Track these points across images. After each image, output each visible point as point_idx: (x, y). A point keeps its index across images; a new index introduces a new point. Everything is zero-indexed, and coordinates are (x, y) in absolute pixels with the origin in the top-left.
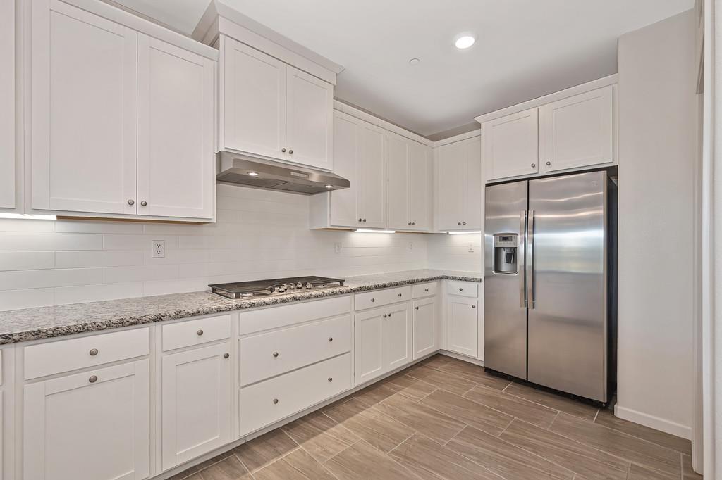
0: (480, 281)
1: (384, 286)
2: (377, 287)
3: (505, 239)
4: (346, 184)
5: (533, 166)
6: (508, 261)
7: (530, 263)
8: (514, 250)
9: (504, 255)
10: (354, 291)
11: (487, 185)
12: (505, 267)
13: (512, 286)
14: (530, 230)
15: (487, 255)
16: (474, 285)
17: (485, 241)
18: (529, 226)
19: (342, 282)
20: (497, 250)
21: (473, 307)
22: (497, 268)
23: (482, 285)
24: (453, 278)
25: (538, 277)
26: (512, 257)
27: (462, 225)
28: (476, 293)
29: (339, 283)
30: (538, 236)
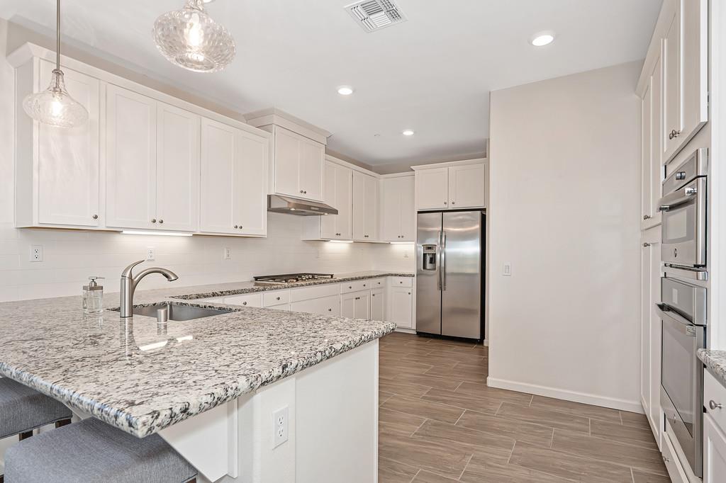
0: (414, 276)
1: (356, 279)
2: (352, 279)
3: (429, 248)
4: (335, 212)
5: (445, 203)
6: (431, 262)
7: (443, 265)
8: (434, 255)
9: (428, 258)
10: (341, 281)
11: (419, 212)
12: (429, 266)
13: (433, 280)
14: (443, 246)
15: (418, 258)
16: (410, 279)
17: (417, 248)
18: (443, 244)
19: (332, 276)
20: (425, 255)
21: (409, 293)
22: (424, 267)
23: (415, 278)
24: (396, 275)
25: (447, 277)
26: (433, 260)
27: (401, 238)
28: (411, 284)
29: (330, 277)
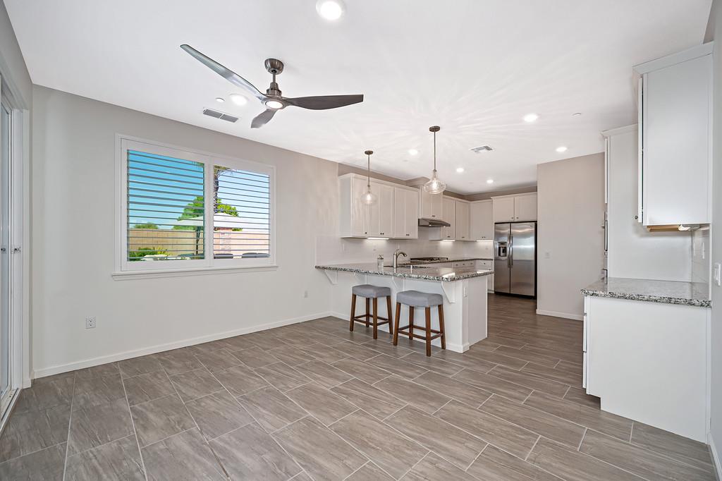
0: (492, 260)
2: (457, 261)
3: (502, 244)
4: (449, 226)
5: (512, 218)
6: (503, 252)
7: (511, 255)
8: (506, 248)
9: (502, 249)
10: (452, 261)
11: (496, 223)
12: (502, 254)
13: (505, 262)
14: (511, 243)
15: (495, 250)
16: (490, 262)
17: (494, 244)
19: (447, 259)
20: (499, 248)
22: (499, 255)
24: (481, 259)
26: (505, 251)
27: (484, 238)
28: (491, 264)
30: (513, 247)
